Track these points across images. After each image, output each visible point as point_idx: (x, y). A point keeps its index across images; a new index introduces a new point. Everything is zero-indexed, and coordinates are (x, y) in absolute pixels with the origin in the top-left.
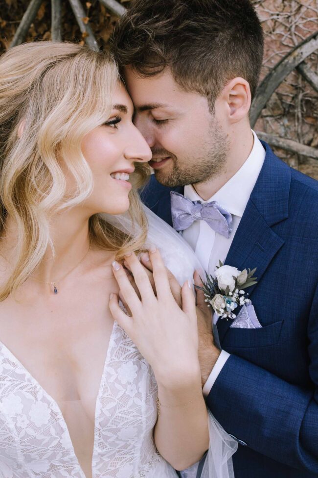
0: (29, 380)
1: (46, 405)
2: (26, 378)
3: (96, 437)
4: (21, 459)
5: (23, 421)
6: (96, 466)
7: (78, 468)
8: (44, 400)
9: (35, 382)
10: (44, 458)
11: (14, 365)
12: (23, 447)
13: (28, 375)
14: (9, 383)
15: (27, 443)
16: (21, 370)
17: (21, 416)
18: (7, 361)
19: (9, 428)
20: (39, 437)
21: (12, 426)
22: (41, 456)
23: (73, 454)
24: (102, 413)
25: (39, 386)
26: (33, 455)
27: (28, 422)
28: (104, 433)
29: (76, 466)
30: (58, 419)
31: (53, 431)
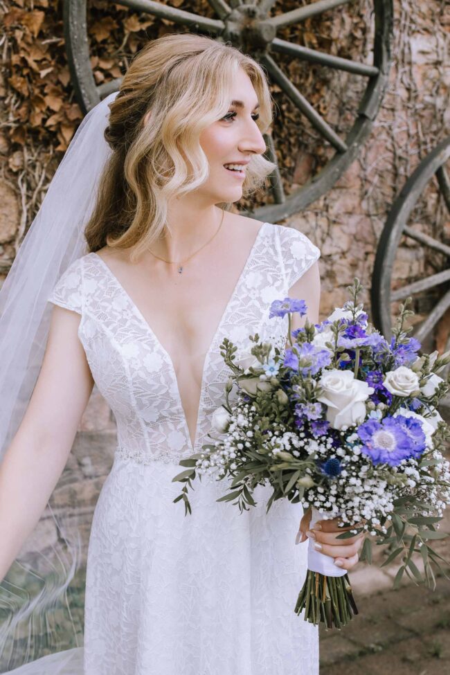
0: (149, 335)
1: (160, 357)
2: (148, 332)
3: (203, 391)
4: (134, 403)
5: (137, 364)
6: (201, 424)
7: (184, 422)
8: (159, 352)
9: (154, 337)
10: (154, 405)
11: (140, 321)
12: (135, 389)
13: (150, 331)
14: (131, 335)
15: (138, 385)
16: (145, 326)
17: (136, 360)
18: (135, 317)
19: (124, 368)
20: (150, 382)
21: (126, 366)
22: (151, 402)
23: (179, 406)
24: (210, 367)
25: (157, 341)
26: (145, 400)
27: (141, 366)
28: (211, 388)
29: (181, 419)
30: (169, 370)
31: (163, 380)
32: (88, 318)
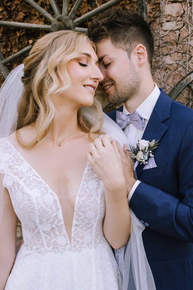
0: (44, 184)
1: (52, 196)
2: (43, 183)
3: (75, 215)
4: (38, 221)
5: (40, 200)
6: (74, 232)
7: (64, 231)
8: (51, 193)
9: (47, 185)
10: (49, 222)
11: (38, 177)
12: (39, 214)
13: (44, 182)
14: (35, 184)
15: (41, 212)
16: (41, 180)
17: (40, 198)
18: (34, 175)
19: (34, 203)
20: (48, 210)
21: (35, 202)
22: (47, 220)
23: (63, 223)
24: (79, 202)
25: (49, 188)
26: (44, 220)
27: (43, 201)
28: (79, 213)
29: (63, 230)
30: (57, 203)
31: (54, 209)
32: (8, 175)
